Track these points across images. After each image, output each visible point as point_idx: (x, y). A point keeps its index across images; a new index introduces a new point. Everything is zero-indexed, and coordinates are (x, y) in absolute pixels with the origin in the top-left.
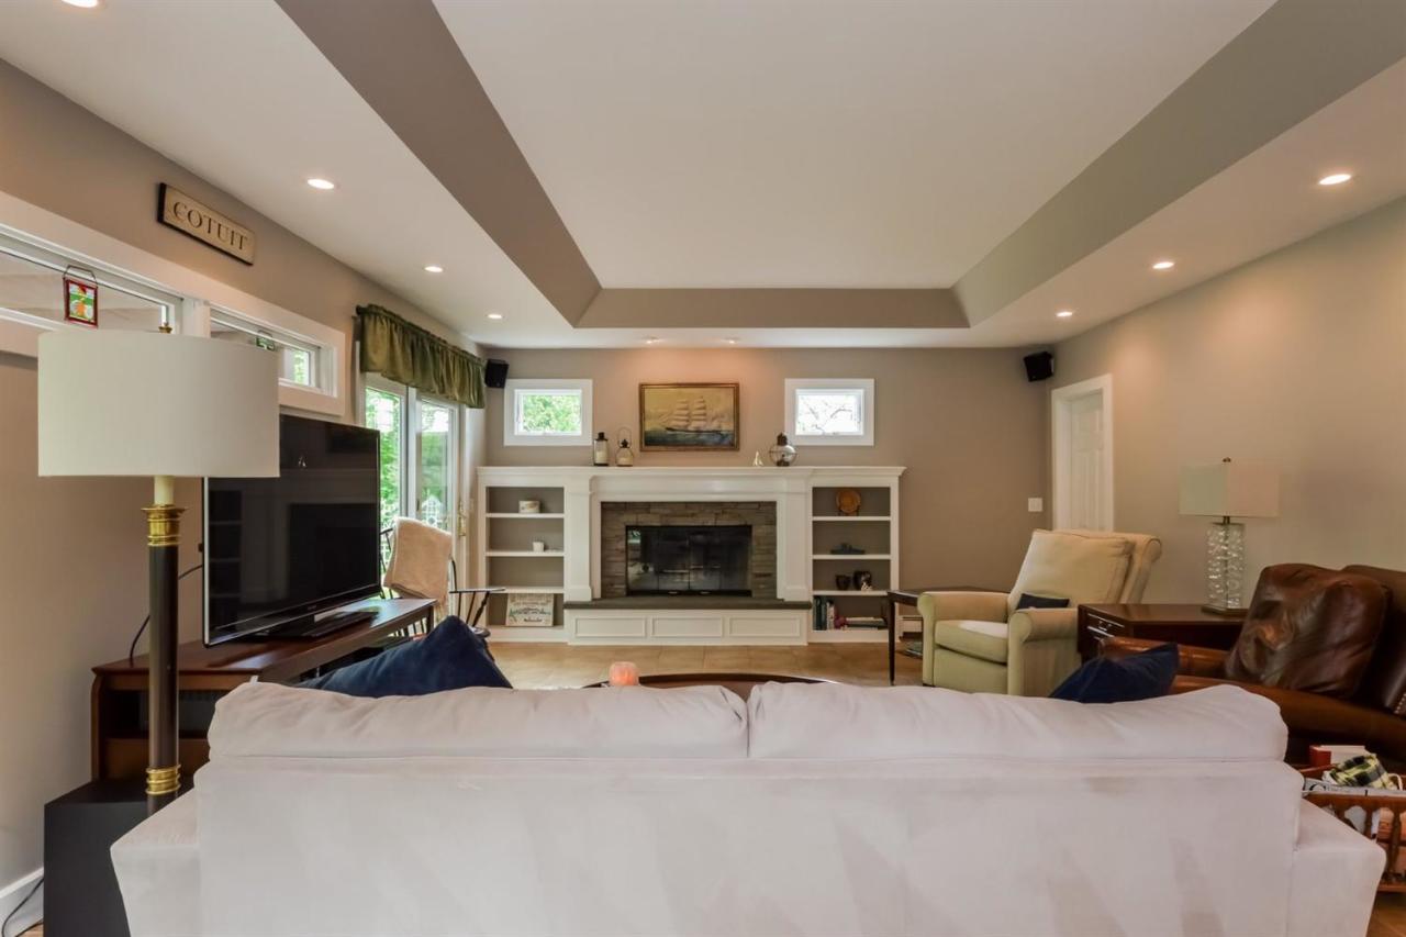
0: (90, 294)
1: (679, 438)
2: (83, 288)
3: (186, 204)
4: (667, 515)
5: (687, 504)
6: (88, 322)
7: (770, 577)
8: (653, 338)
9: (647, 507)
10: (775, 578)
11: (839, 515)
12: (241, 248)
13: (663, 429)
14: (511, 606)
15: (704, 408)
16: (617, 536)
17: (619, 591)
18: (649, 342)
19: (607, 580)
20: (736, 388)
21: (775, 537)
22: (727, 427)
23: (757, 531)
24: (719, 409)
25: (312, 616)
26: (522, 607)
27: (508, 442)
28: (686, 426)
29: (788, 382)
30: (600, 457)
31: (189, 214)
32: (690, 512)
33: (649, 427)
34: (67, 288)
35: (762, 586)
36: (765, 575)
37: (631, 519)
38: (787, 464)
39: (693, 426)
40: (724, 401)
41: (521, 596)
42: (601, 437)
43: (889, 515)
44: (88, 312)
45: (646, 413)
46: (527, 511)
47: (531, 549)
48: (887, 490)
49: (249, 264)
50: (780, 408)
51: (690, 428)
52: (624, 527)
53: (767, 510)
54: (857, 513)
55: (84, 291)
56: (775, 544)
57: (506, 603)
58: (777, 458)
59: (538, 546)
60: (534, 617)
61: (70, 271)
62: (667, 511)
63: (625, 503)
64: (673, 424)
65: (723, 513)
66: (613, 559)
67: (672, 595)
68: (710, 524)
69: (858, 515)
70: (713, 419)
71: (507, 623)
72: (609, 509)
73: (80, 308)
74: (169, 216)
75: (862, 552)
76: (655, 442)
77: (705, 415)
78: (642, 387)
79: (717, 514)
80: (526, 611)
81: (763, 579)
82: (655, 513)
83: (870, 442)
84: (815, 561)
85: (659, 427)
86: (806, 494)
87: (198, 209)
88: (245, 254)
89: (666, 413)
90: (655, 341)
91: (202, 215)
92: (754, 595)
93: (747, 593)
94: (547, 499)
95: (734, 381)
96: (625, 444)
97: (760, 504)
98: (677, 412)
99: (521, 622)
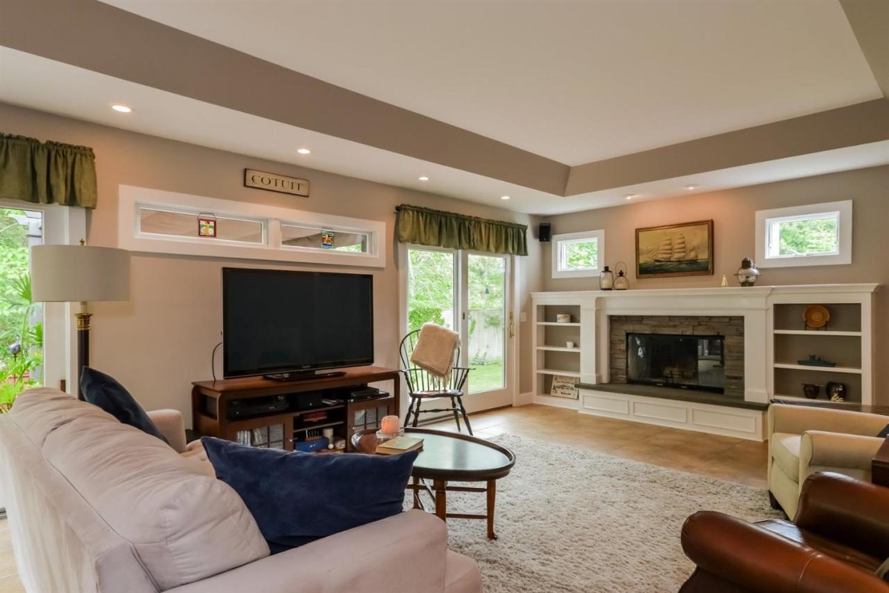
0: (212, 224)
1: (664, 268)
2: (208, 221)
3: (258, 176)
4: (654, 326)
5: (671, 318)
6: (212, 236)
7: (739, 379)
8: (632, 195)
9: (640, 319)
10: (744, 381)
11: (806, 330)
12: (299, 189)
13: (653, 261)
14: (555, 383)
15: (683, 243)
16: (620, 340)
17: (621, 379)
18: (629, 198)
19: (614, 371)
20: (711, 224)
21: (743, 347)
22: (703, 256)
23: (729, 341)
24: (695, 243)
25: (314, 371)
26: (562, 384)
27: (554, 276)
28: (670, 258)
29: (759, 214)
30: (605, 284)
31: (262, 180)
32: (672, 323)
33: (642, 260)
34: (199, 222)
35: (733, 387)
36: (736, 378)
37: (630, 328)
38: (751, 284)
39: (676, 256)
40: (701, 235)
41: (561, 377)
42: (607, 269)
43: (859, 330)
44: (211, 231)
45: (640, 250)
46: (562, 321)
47: (565, 346)
48: (857, 307)
49: (307, 196)
50: (751, 237)
51: (672, 259)
52: (624, 333)
53: (736, 323)
54: (826, 327)
55: (209, 223)
56: (743, 352)
57: (552, 381)
58: (742, 279)
59: (570, 344)
60: (567, 391)
61: (201, 215)
62: (655, 323)
63: (626, 316)
64: (660, 257)
65: (699, 324)
66: (617, 356)
67: (659, 386)
68: (688, 333)
69: (826, 330)
70: (691, 251)
71: (552, 394)
72: (614, 320)
73: (207, 230)
74: (249, 183)
75: (833, 365)
76: (648, 271)
77: (684, 248)
78: (638, 231)
79: (694, 326)
80: (562, 387)
81: (733, 381)
82: (645, 324)
83: (847, 260)
84: (776, 370)
85: (649, 260)
86: (767, 310)
87: (267, 177)
88: (303, 191)
89: (654, 249)
90: (633, 197)
91: (270, 178)
92: (725, 393)
93: (720, 391)
94: (573, 314)
95: (709, 219)
96: (621, 274)
97: (731, 318)
98: (662, 248)
99: (559, 394)
